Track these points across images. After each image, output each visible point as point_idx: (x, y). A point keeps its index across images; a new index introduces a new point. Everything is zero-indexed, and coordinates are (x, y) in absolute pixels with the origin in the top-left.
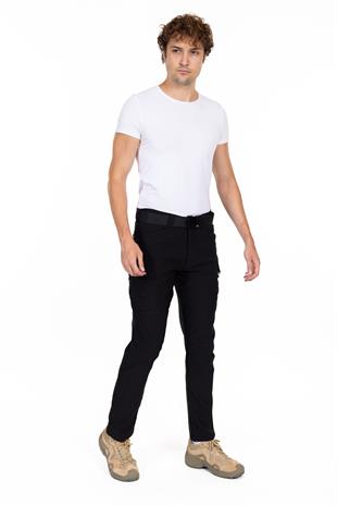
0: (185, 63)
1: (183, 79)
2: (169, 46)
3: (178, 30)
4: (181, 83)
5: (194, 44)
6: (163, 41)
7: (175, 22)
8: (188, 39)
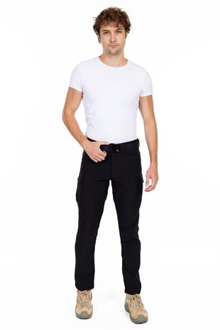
0: (113, 40)
1: (113, 51)
2: (101, 31)
3: (105, 19)
4: (113, 54)
5: (117, 26)
6: (97, 28)
7: (102, 14)
8: (112, 23)
